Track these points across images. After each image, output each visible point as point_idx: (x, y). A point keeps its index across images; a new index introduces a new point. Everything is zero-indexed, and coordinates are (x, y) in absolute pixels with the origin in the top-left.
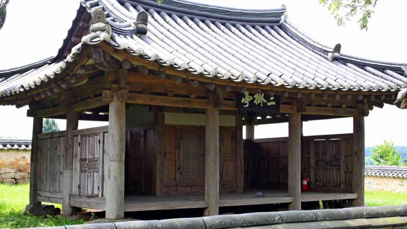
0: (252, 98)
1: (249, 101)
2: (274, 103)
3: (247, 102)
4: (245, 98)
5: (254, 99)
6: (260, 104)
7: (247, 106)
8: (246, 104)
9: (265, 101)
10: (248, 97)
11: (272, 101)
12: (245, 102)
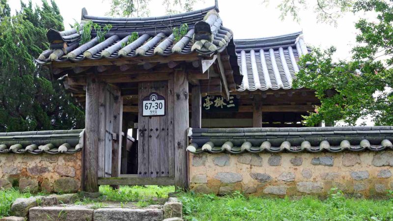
0: (212, 103)
1: (210, 105)
2: (233, 105)
3: (209, 105)
4: (206, 103)
5: (214, 103)
6: (220, 106)
7: (209, 108)
8: (208, 107)
9: (225, 104)
10: (209, 102)
11: (232, 103)
12: (207, 106)
